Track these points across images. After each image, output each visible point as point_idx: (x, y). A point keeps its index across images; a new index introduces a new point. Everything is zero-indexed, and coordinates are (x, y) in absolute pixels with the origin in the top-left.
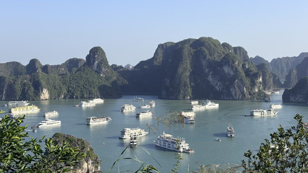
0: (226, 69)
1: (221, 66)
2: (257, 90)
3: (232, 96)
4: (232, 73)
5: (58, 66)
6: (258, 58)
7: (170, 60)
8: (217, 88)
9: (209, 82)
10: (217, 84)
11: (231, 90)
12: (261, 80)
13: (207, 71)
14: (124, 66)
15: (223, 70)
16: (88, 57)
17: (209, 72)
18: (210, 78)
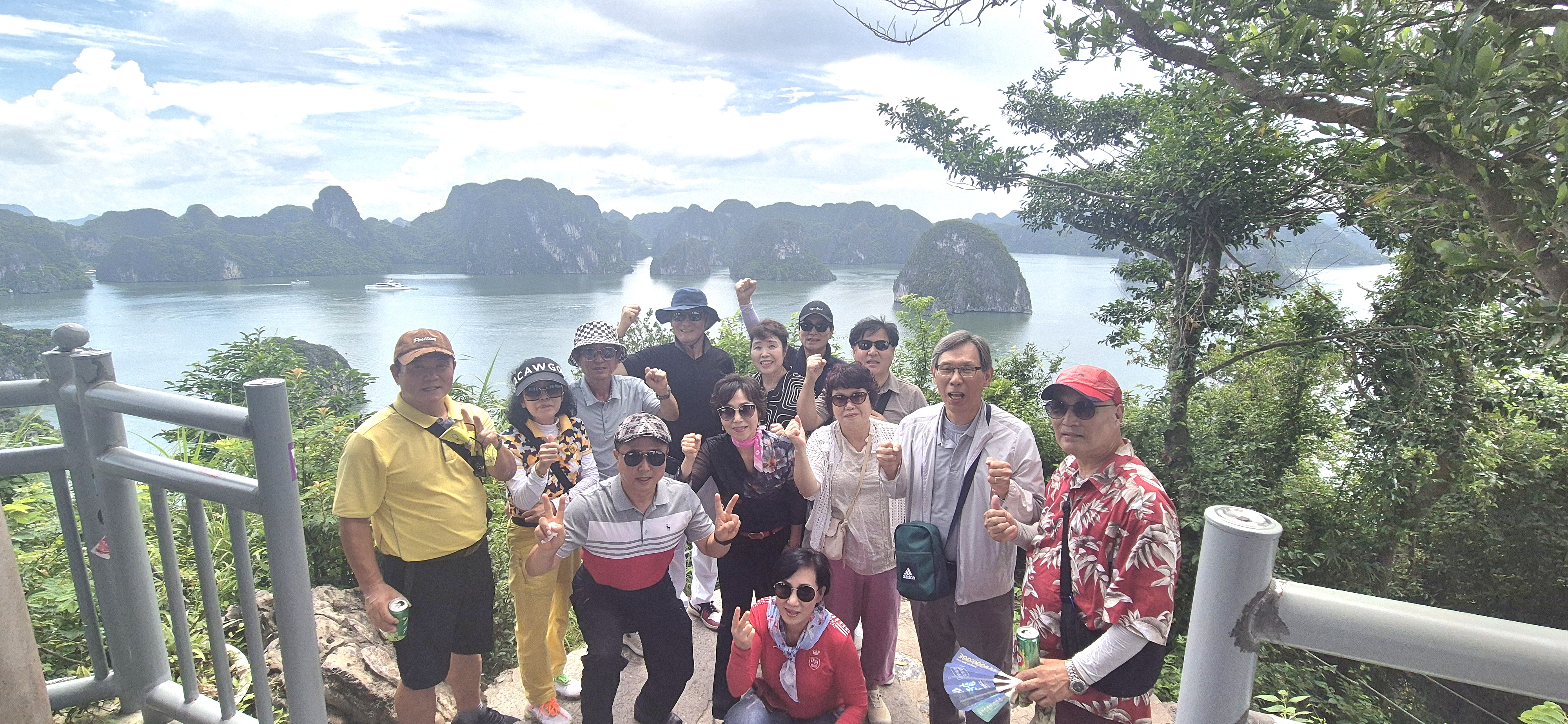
0: (568, 229)
1: (559, 224)
2: (614, 260)
3: (580, 269)
4: (577, 234)
5: (254, 219)
6: (614, 212)
8: (557, 257)
9: (542, 247)
10: (556, 251)
11: (578, 259)
12: (619, 244)
13: (538, 231)
14: (391, 221)
15: (563, 230)
16: (317, 204)
17: (542, 232)
18: (544, 243)
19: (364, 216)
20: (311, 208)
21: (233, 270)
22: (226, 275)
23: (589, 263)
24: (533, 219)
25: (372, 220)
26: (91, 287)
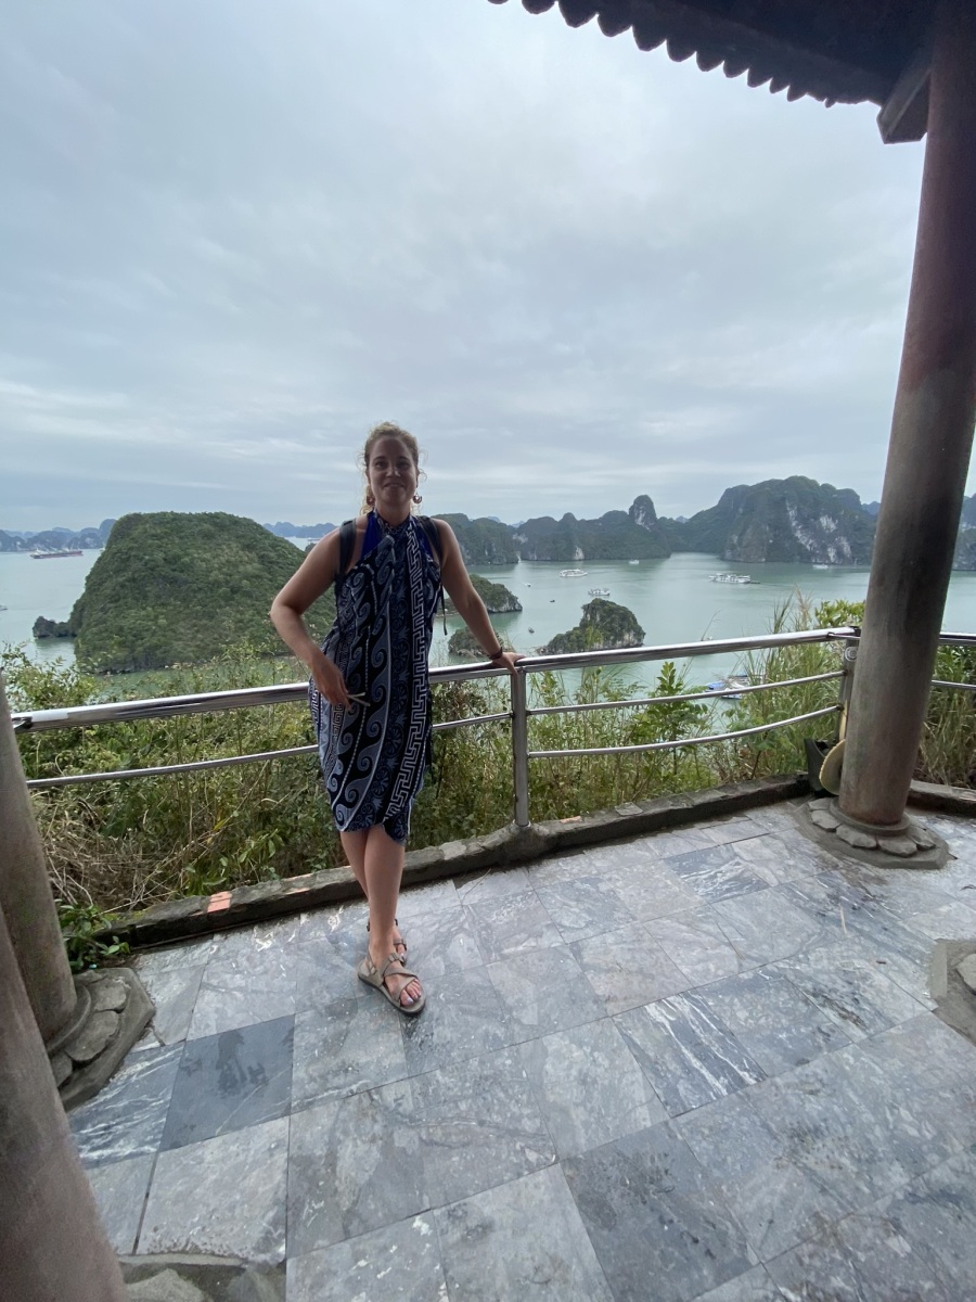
0: (824, 521)
1: (816, 518)
3: (828, 558)
4: (833, 526)
5: (595, 520)
7: (741, 510)
8: (808, 547)
9: (796, 538)
10: (808, 542)
11: (829, 550)
13: (794, 524)
14: (675, 519)
15: (820, 522)
16: (632, 509)
17: (798, 525)
18: (798, 534)
19: (658, 517)
20: (627, 511)
21: (580, 554)
22: (577, 558)
23: (840, 554)
24: (792, 513)
25: (663, 519)
26: (517, 563)
